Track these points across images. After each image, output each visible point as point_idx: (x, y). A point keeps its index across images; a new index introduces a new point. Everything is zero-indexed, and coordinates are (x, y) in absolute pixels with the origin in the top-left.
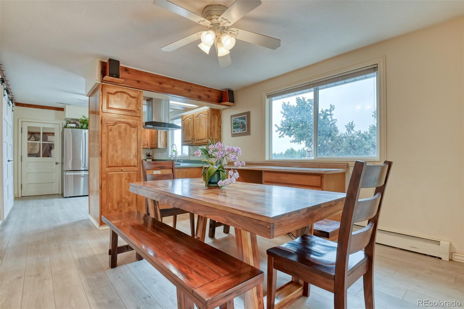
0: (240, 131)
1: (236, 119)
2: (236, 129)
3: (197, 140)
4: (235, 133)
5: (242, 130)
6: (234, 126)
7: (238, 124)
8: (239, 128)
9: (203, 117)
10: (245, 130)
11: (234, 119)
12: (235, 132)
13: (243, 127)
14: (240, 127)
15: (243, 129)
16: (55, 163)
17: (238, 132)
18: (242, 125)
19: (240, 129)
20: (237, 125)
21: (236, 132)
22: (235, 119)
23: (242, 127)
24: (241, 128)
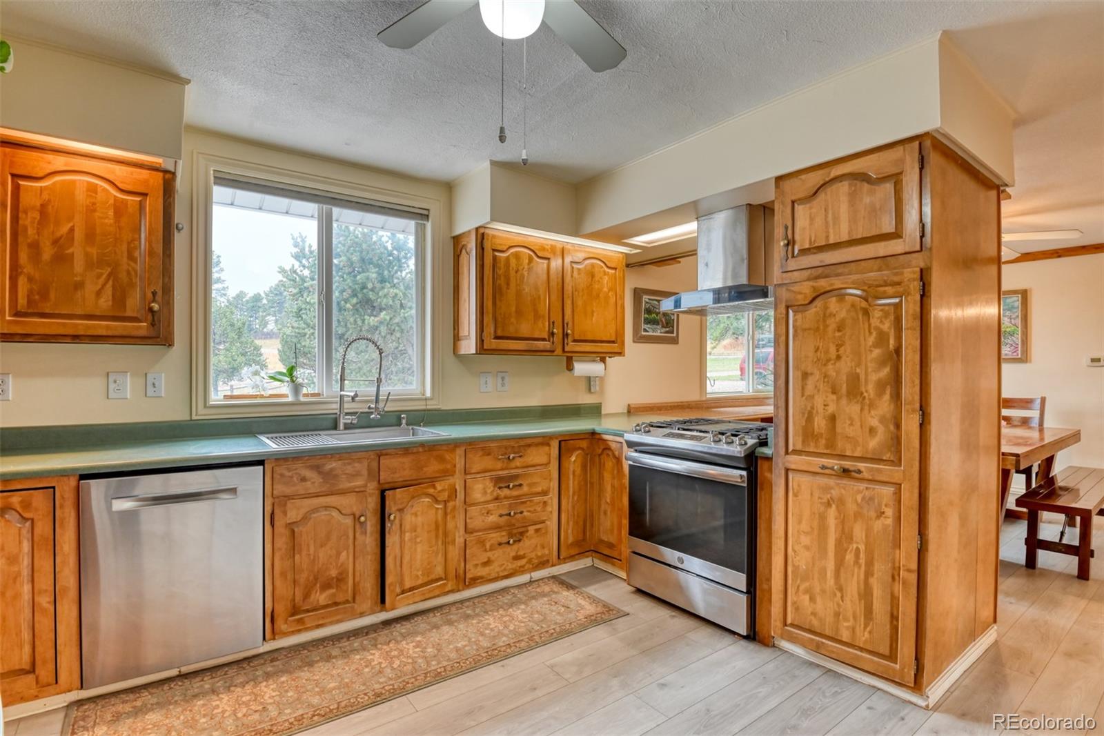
0: (659, 331)
1: (651, 301)
2: (649, 326)
3: (575, 341)
4: (647, 334)
5: (664, 330)
6: (646, 316)
7: (657, 316)
8: (658, 324)
9: (605, 273)
10: (673, 333)
11: (647, 300)
12: (647, 331)
13: (667, 324)
14: (660, 323)
15: (667, 329)
17: (654, 334)
18: (666, 320)
19: (659, 327)
20: (654, 315)
21: (651, 334)
22: (649, 299)
23: (665, 324)
24: (663, 327)
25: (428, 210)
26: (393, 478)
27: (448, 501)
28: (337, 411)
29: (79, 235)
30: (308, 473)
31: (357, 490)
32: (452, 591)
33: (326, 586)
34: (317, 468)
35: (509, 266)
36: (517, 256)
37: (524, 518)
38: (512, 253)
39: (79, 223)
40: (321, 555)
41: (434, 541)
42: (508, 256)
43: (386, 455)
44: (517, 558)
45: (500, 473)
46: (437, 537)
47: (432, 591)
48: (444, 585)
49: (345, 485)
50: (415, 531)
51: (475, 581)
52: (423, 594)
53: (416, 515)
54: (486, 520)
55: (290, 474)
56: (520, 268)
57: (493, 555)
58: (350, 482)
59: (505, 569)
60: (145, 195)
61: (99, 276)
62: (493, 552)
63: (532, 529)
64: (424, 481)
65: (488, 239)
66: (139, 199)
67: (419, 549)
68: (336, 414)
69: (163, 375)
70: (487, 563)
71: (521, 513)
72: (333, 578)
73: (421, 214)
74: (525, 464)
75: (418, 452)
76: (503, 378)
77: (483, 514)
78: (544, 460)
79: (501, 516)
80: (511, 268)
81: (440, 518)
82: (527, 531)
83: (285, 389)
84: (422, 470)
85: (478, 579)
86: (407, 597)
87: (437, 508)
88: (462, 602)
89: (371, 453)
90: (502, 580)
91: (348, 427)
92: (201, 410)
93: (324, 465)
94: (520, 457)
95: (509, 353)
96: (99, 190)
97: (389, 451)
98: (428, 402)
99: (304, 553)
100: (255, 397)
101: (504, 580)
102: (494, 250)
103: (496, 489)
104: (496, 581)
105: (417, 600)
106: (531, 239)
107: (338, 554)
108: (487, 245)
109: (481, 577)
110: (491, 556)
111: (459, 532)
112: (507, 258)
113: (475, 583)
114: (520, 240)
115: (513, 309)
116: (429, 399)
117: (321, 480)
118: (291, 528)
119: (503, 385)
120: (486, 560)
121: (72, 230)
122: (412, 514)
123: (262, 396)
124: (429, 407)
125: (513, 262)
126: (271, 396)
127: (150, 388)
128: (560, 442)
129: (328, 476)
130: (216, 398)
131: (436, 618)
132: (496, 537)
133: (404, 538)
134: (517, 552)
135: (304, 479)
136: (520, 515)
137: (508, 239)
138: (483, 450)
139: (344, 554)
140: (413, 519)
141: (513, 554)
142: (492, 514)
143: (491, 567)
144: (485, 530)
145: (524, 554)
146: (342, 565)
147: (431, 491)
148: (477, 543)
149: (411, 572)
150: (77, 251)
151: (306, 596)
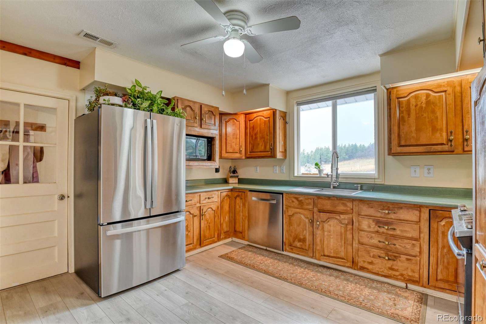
16: (56, 197)
25: (376, 87)
26: (323, 208)
27: (348, 225)
28: (330, 181)
29: (258, 131)
30: (294, 200)
31: (310, 210)
32: (348, 267)
33: (300, 241)
34: (297, 199)
35: (410, 104)
36: (416, 97)
37: (396, 248)
38: (411, 96)
39: (258, 129)
40: (298, 229)
41: (340, 241)
42: (409, 98)
43: (321, 198)
44: (391, 269)
45: (381, 219)
46: (341, 239)
47: (339, 262)
48: (346, 262)
49: (306, 207)
50: (330, 232)
51: (362, 269)
52: (334, 261)
53: (330, 226)
54: (370, 241)
55: (289, 199)
56: (419, 103)
57: (375, 261)
58: (307, 206)
59: (383, 271)
60: (269, 117)
61: (262, 141)
62: (375, 259)
63: (403, 257)
64: (337, 213)
65: (393, 94)
66: (268, 119)
67: (332, 240)
68: (330, 182)
69: (285, 167)
70: (371, 263)
71: (395, 245)
72: (301, 239)
73: (373, 90)
74: (397, 218)
75: (334, 200)
76: (429, 169)
77: (368, 237)
78: (415, 219)
79: (380, 242)
80: (411, 105)
81: (343, 231)
82: (400, 257)
83: (315, 171)
84: (336, 208)
85: (365, 269)
86: (326, 258)
87: (341, 226)
88: (356, 275)
89: (316, 197)
90: (382, 276)
91: (334, 187)
92: (293, 178)
93: (299, 198)
94: (395, 213)
95: (411, 154)
96: (262, 119)
97: (322, 197)
98: (376, 180)
99: (293, 226)
100: (308, 174)
101: (383, 277)
102: (398, 98)
103: (377, 226)
104: (378, 275)
105: (331, 262)
106: (428, 83)
107: (303, 231)
108: (393, 97)
109: (368, 269)
110: (374, 261)
111: (355, 241)
112: (409, 100)
113: (363, 270)
114: (418, 87)
115: (414, 129)
116: (376, 179)
117: (298, 203)
118: (290, 216)
119: (429, 173)
120: (370, 261)
121: (257, 131)
122: (328, 225)
123: (310, 174)
124: (376, 183)
125: (413, 102)
126: (313, 174)
127: (282, 170)
128: (430, 210)
129: (300, 202)
130: (300, 174)
131: (335, 273)
132: (376, 252)
133: (325, 234)
134: (392, 266)
135: (293, 202)
136: (393, 246)
137: (409, 89)
138: (368, 205)
139: (305, 232)
140: (329, 227)
141: (390, 266)
142: (374, 239)
143: (374, 267)
144: (371, 246)
145: (398, 269)
146: (304, 235)
147: (338, 217)
148: (364, 250)
149: (328, 249)
150: (258, 136)
151: (294, 241)
